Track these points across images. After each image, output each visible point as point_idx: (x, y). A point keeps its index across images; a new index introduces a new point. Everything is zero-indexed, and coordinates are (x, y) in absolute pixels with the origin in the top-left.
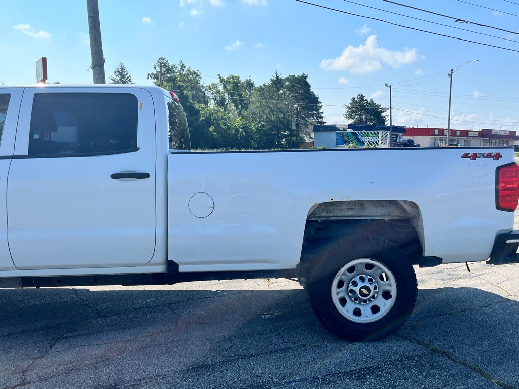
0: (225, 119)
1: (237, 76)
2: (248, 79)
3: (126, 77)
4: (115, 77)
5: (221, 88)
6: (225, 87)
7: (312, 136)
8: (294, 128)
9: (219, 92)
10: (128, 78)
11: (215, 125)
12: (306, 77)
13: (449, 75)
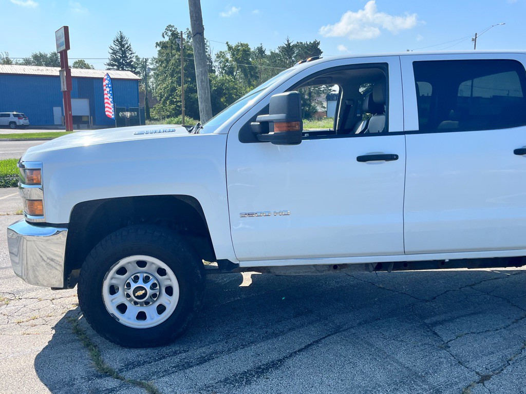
0: (236, 89)
1: (246, 43)
2: (260, 46)
3: (126, 46)
4: (114, 46)
5: (229, 56)
6: (233, 55)
7: (325, 104)
8: (306, 97)
9: (227, 60)
10: (128, 47)
11: (227, 96)
12: (318, 44)
13: (473, 40)
